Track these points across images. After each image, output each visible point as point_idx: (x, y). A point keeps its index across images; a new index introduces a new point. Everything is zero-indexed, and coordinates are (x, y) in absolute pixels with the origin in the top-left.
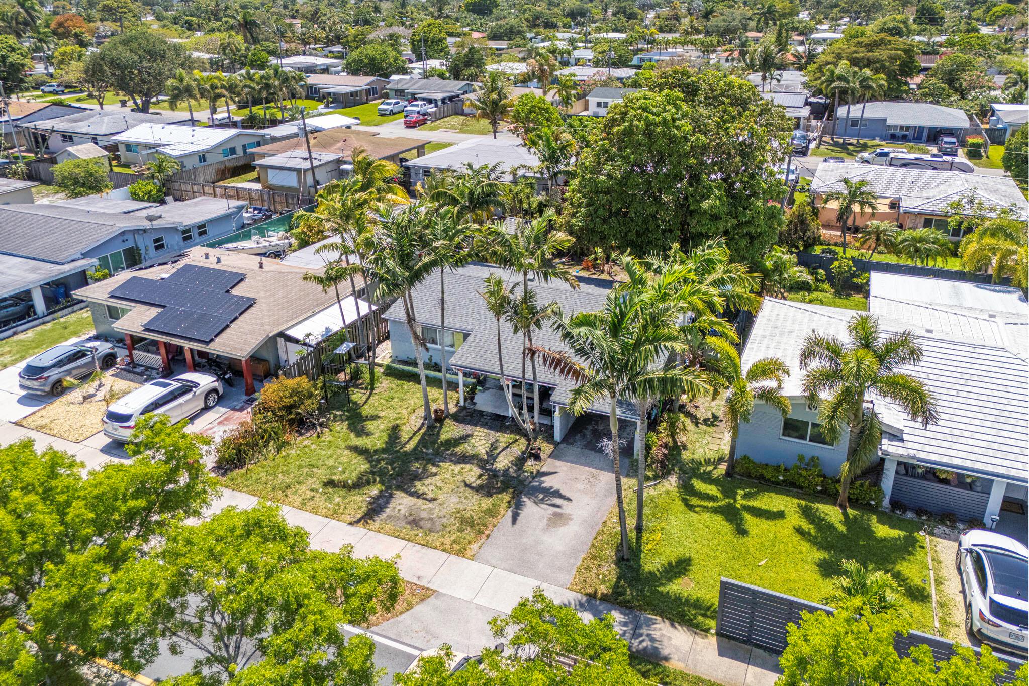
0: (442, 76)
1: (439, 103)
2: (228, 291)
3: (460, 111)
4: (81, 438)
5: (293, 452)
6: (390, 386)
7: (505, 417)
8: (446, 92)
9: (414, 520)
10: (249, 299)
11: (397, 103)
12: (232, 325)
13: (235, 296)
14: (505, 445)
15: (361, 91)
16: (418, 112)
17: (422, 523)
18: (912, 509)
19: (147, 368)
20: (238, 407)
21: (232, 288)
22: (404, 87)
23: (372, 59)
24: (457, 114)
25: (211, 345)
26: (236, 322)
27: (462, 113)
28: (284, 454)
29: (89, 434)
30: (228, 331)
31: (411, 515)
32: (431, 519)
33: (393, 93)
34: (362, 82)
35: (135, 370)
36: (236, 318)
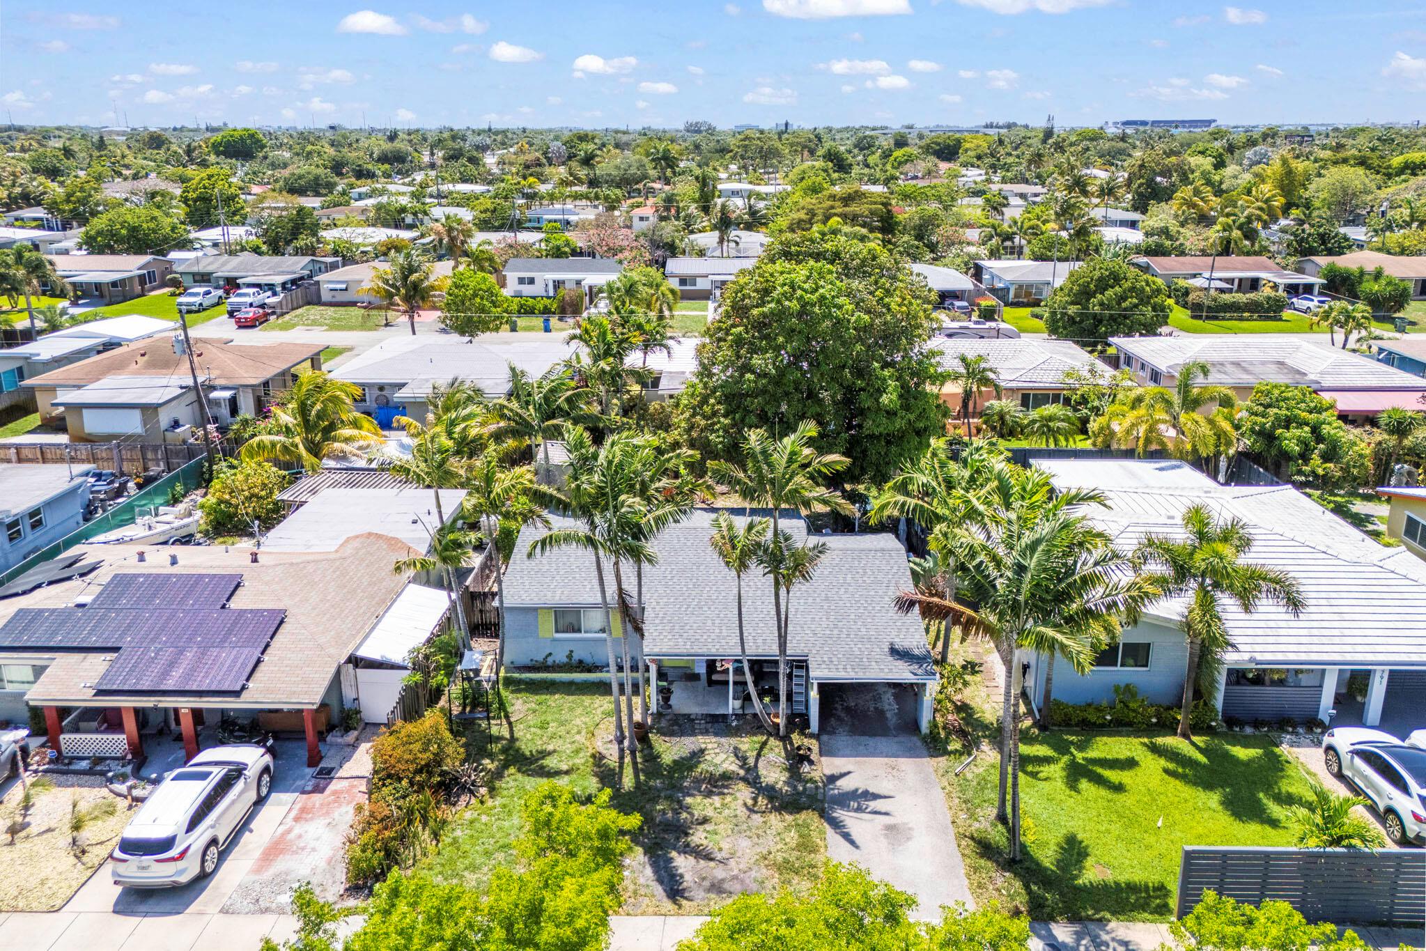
0: (256, 250)
1: (279, 289)
2: (223, 607)
3: (315, 299)
4: (59, 903)
5: (458, 833)
6: (529, 706)
7: (725, 717)
8: (282, 273)
9: (713, 885)
10: (272, 612)
11: (208, 293)
12: (266, 658)
13: (242, 612)
14: (755, 753)
15: (131, 278)
16: (251, 305)
17: (726, 886)
18: (1248, 723)
19: (99, 760)
20: (309, 788)
21: (228, 600)
22: (209, 269)
23: (134, 230)
24: (309, 303)
25: (245, 695)
26: (269, 651)
27: (319, 302)
28: (448, 840)
29: (69, 893)
30: (262, 667)
31: (704, 879)
32: (735, 878)
33: (190, 278)
34: (129, 265)
35: (72, 767)
36: (267, 646)
